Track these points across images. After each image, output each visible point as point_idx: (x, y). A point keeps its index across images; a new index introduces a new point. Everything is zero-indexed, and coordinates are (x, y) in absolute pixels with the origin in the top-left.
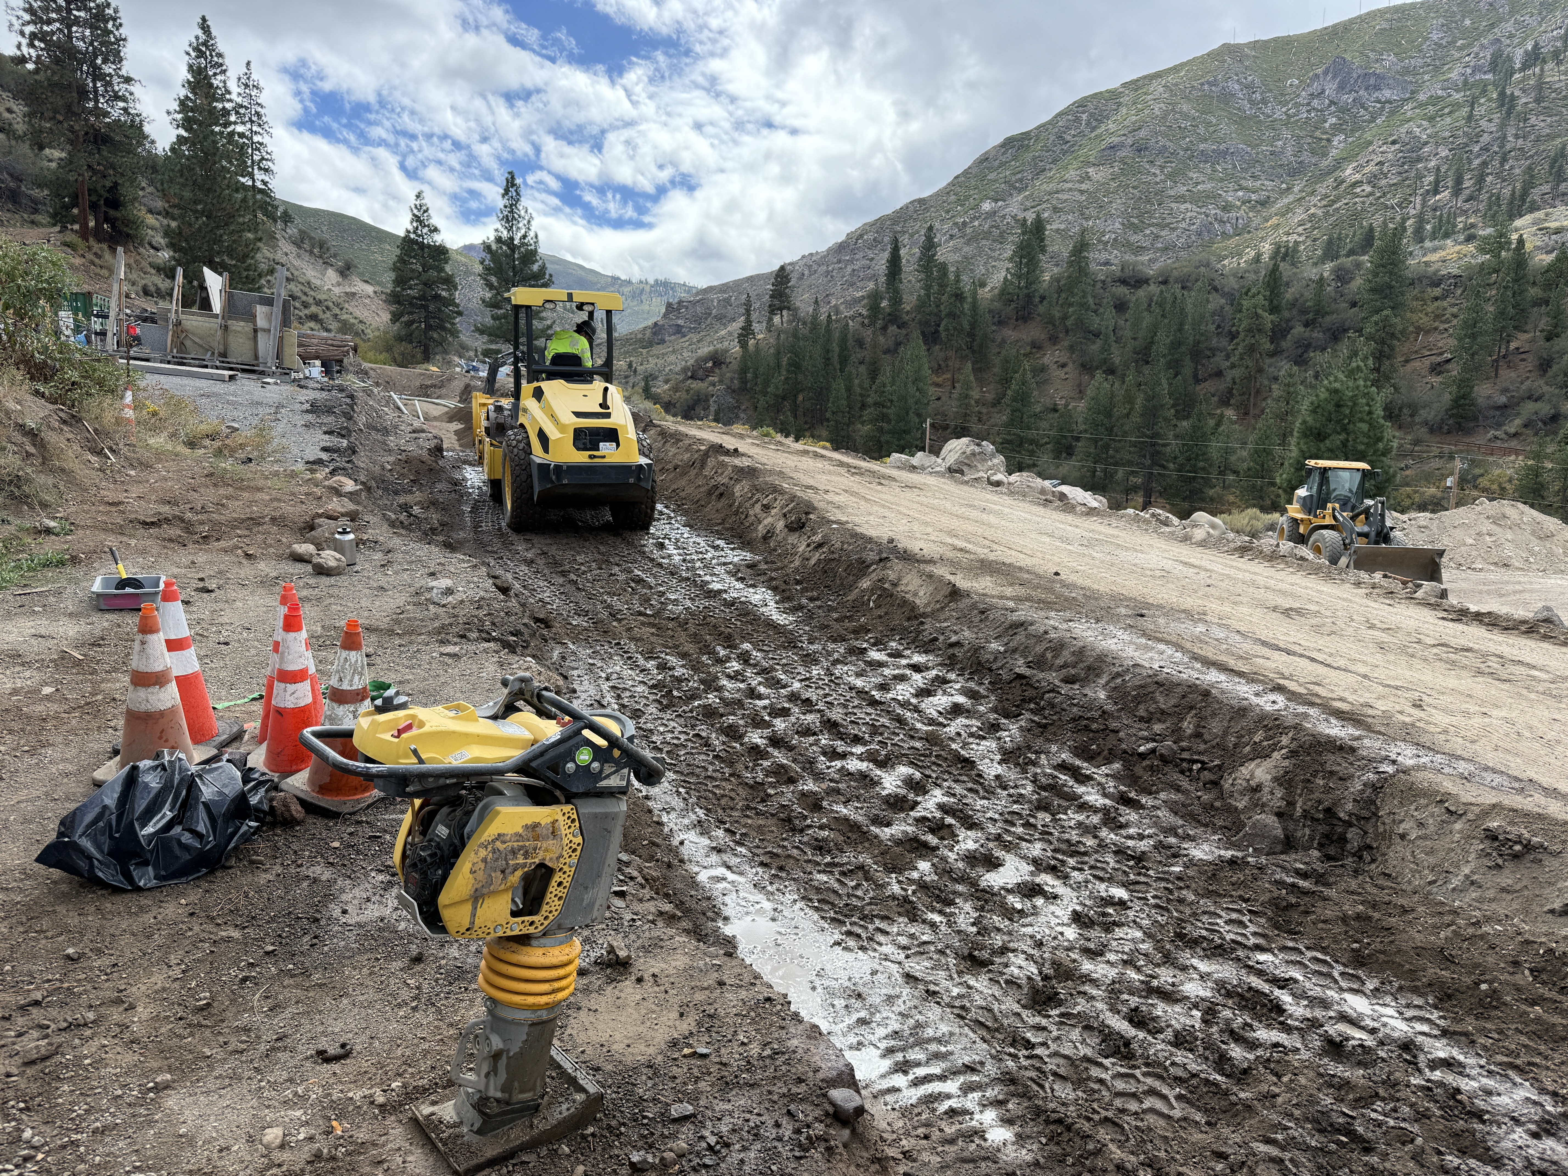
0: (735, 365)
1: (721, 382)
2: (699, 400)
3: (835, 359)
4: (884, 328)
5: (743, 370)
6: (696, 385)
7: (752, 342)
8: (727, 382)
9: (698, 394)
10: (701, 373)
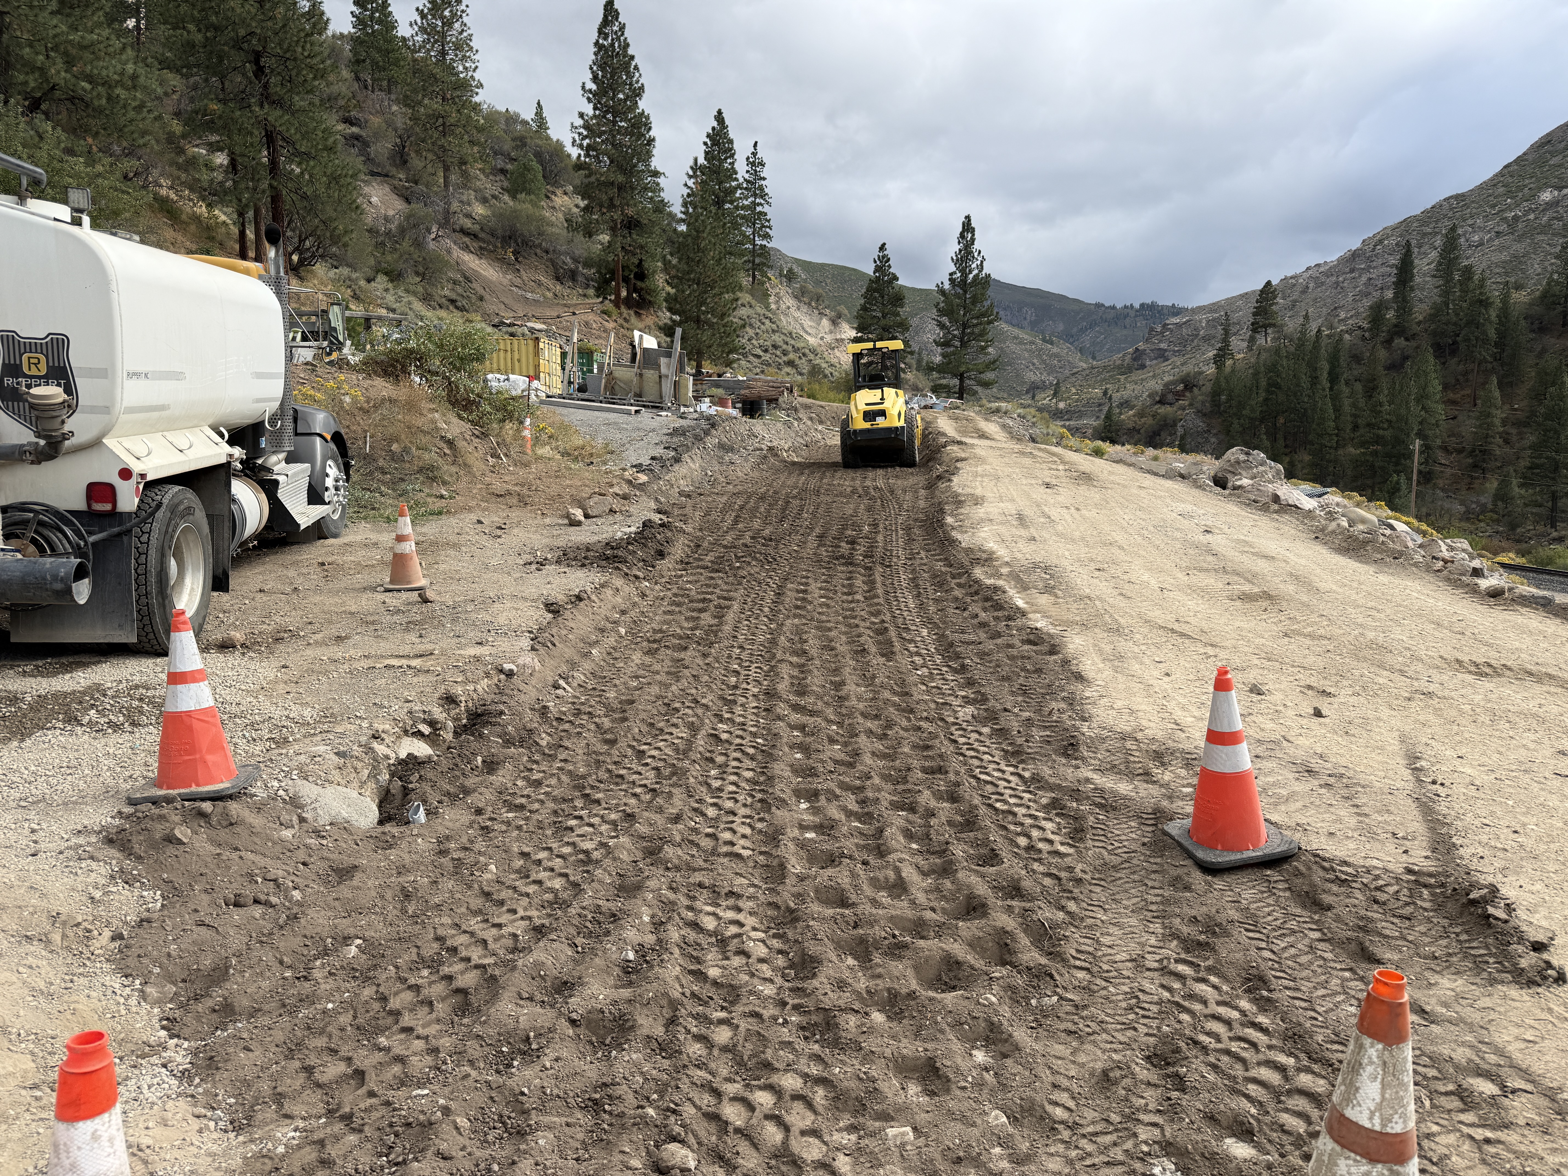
0: (1208, 388)
1: (1191, 405)
2: (1166, 425)
3: (1324, 376)
4: (1388, 342)
5: (1215, 394)
6: (1163, 410)
7: (1229, 363)
8: (1199, 406)
9: (1165, 418)
10: (1170, 397)
